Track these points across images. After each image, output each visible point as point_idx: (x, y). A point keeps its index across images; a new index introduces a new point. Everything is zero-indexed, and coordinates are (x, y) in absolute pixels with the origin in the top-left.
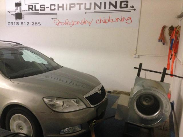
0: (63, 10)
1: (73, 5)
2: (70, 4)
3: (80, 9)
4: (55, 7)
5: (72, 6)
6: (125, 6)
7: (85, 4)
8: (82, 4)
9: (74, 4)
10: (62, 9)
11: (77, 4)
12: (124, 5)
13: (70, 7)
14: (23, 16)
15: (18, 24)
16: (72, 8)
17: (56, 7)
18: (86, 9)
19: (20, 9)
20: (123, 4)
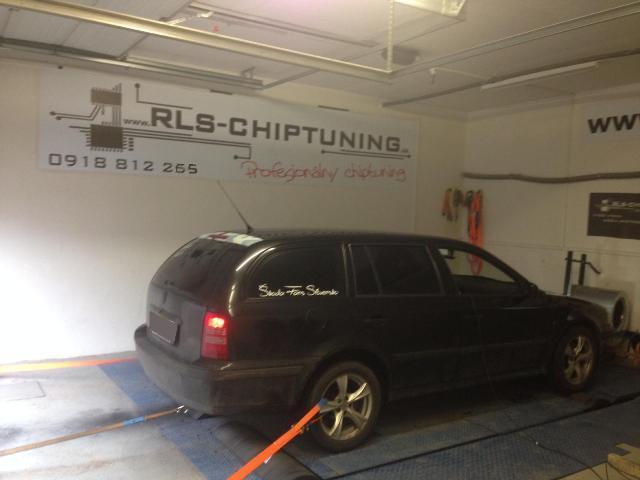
0: (268, 137)
1: (294, 130)
2: (287, 127)
3: (310, 141)
4: (245, 127)
5: (291, 130)
6: (395, 147)
7: (322, 131)
8: (316, 130)
9: (297, 128)
10: (264, 134)
11: (305, 128)
12: (394, 145)
13: (287, 134)
14: (127, 140)
15: (100, 163)
16: (290, 137)
17: (249, 128)
18: (323, 142)
19: (116, 115)
20: (391, 142)
